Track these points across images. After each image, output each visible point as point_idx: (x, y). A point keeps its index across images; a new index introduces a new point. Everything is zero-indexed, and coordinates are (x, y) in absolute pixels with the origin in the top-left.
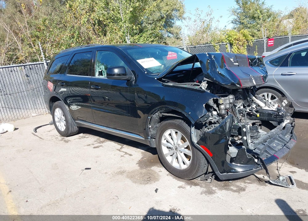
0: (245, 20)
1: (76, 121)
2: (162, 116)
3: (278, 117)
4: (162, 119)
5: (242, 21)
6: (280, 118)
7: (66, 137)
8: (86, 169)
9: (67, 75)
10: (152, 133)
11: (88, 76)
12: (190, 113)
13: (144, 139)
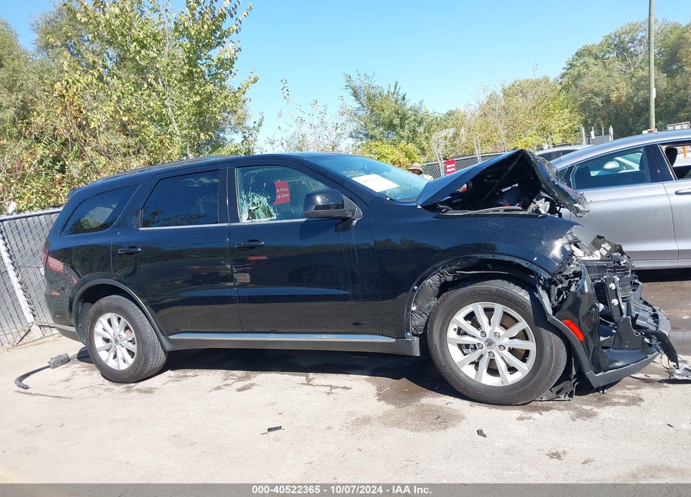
0: (376, 131)
1: (171, 337)
2: (451, 280)
3: (619, 271)
4: (444, 287)
5: (371, 133)
6: (621, 271)
7: (134, 384)
8: (270, 430)
9: (140, 229)
10: (417, 323)
11: (217, 223)
12: (535, 259)
13: (394, 340)
